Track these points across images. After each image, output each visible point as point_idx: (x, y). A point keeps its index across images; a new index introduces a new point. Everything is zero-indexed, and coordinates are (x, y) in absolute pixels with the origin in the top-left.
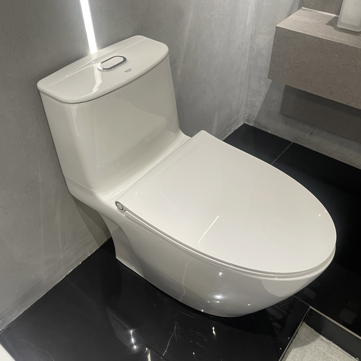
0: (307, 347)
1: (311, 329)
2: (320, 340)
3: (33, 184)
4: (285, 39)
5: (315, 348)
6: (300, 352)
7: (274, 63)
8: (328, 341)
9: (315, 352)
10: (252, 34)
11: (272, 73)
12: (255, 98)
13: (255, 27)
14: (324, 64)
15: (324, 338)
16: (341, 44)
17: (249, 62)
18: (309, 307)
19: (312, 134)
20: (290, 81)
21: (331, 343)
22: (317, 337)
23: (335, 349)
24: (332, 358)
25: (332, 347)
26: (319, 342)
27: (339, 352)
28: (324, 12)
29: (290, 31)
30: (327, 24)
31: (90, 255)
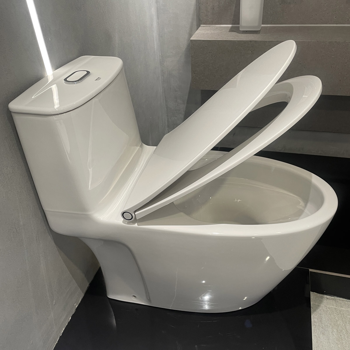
0: (319, 310)
1: (314, 294)
2: (326, 299)
3: (15, 228)
4: (201, 50)
5: (326, 308)
6: (316, 317)
7: (195, 73)
8: (332, 297)
9: (328, 311)
10: (160, 59)
11: (195, 83)
12: (176, 117)
13: (161, 52)
14: (240, 62)
15: (328, 297)
16: (250, 41)
17: (163, 85)
18: (309, 270)
19: (234, 134)
20: (213, 86)
21: (336, 298)
22: (322, 298)
23: (341, 302)
24: (344, 310)
25: (338, 301)
26: (326, 301)
27: (346, 302)
28: (221, 24)
29: (203, 41)
30: (229, 32)
31: (77, 306)
